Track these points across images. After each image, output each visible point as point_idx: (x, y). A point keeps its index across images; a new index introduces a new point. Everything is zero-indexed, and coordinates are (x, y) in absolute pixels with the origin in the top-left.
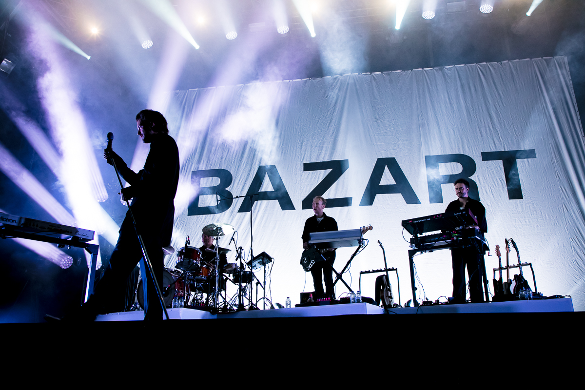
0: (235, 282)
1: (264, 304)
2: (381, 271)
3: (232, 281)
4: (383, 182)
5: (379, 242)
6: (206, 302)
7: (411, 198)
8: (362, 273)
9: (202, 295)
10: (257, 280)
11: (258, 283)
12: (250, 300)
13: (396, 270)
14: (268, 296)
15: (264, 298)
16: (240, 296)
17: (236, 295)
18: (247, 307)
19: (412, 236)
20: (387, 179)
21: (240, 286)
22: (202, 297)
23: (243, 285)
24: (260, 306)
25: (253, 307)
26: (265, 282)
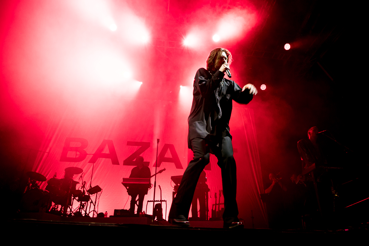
0: (78, 201)
1: (94, 214)
2: (158, 201)
3: (77, 200)
4: (166, 156)
5: (159, 186)
6: (60, 210)
7: (179, 166)
8: (148, 201)
9: (58, 206)
10: (91, 200)
11: (92, 202)
12: (86, 211)
13: (166, 201)
14: (96, 210)
15: (94, 211)
16: (80, 209)
17: (78, 208)
18: (84, 215)
19: (175, 185)
20: (169, 155)
21: (81, 203)
22: (58, 207)
23: (83, 202)
24: (91, 215)
25: (87, 216)
26: (95, 202)
